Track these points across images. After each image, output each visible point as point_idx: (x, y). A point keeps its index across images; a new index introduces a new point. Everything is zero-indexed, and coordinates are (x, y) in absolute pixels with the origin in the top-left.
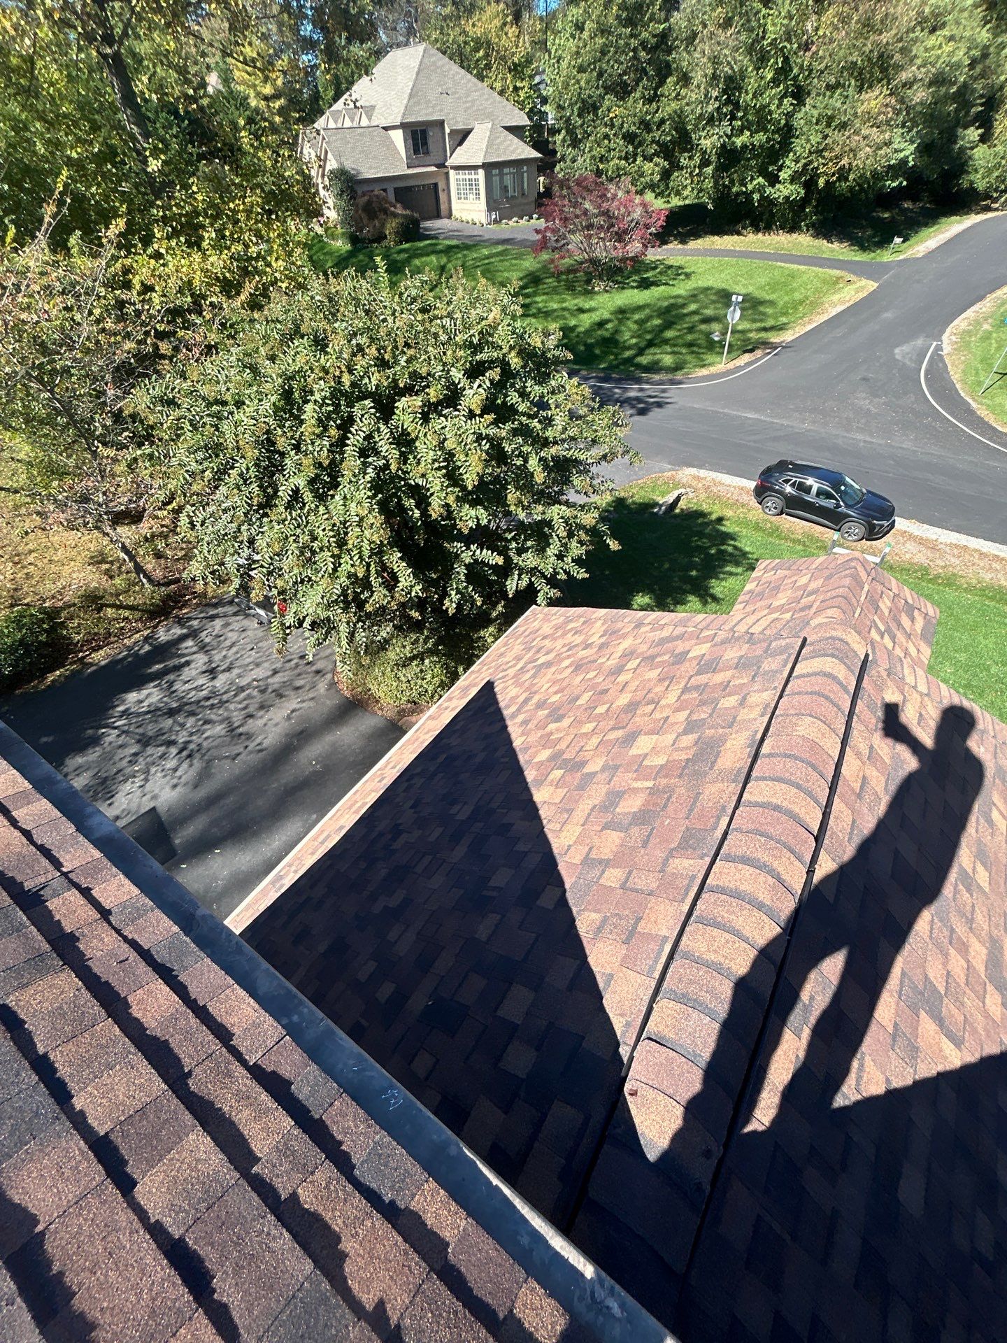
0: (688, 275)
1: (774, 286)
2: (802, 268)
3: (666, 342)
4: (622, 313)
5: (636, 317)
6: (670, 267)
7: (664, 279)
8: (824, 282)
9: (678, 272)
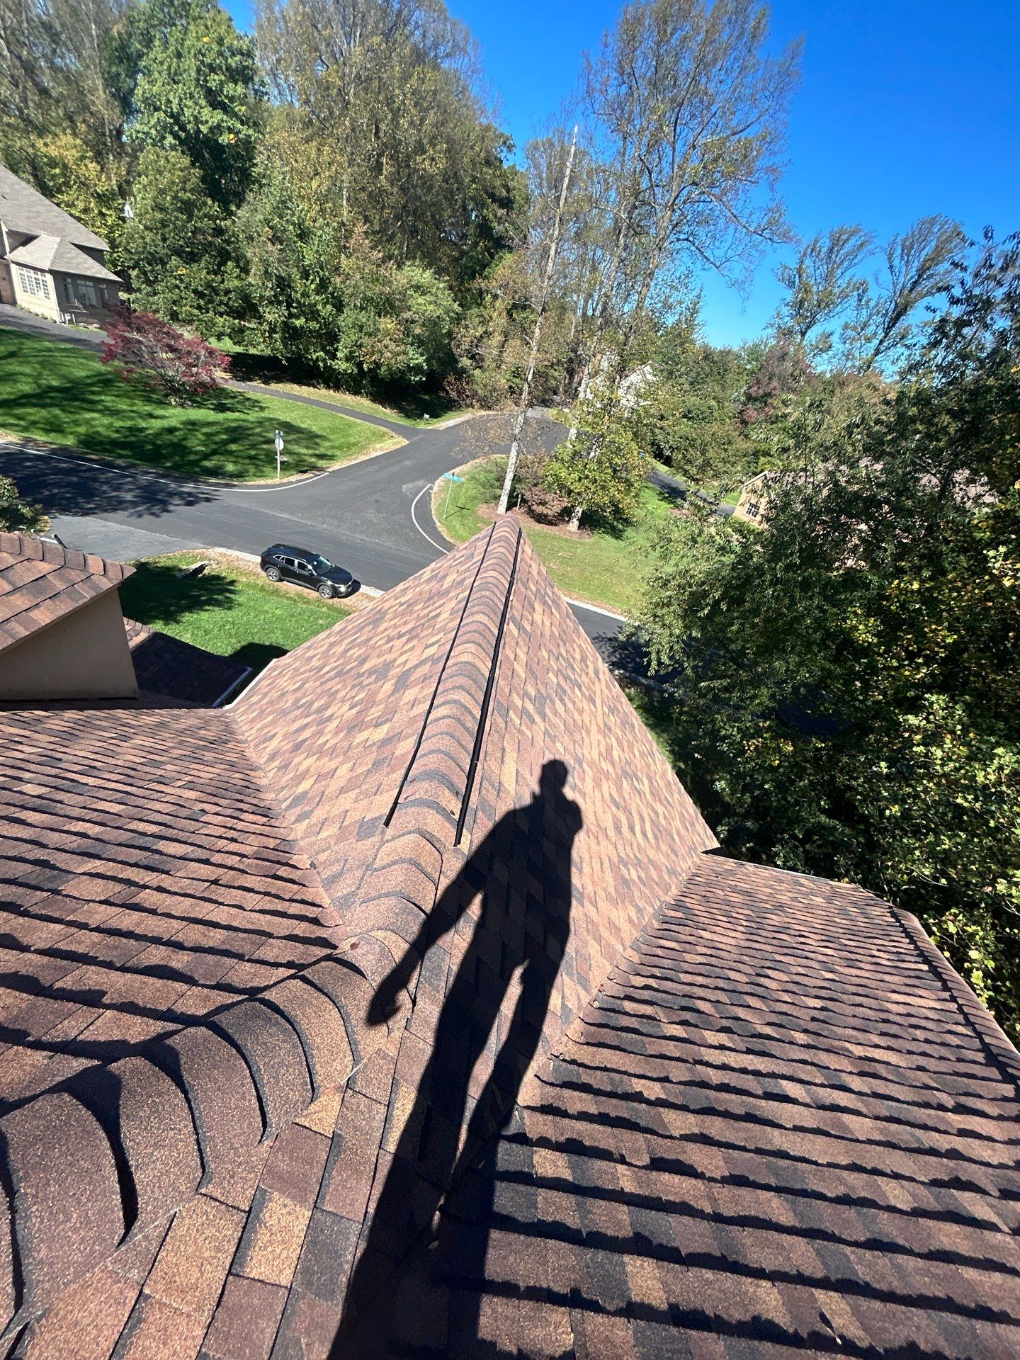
0: (262, 409)
1: (333, 431)
2: (359, 421)
3: (231, 453)
4: (192, 425)
5: (205, 430)
6: (248, 399)
7: (239, 407)
8: (374, 434)
9: (255, 404)
